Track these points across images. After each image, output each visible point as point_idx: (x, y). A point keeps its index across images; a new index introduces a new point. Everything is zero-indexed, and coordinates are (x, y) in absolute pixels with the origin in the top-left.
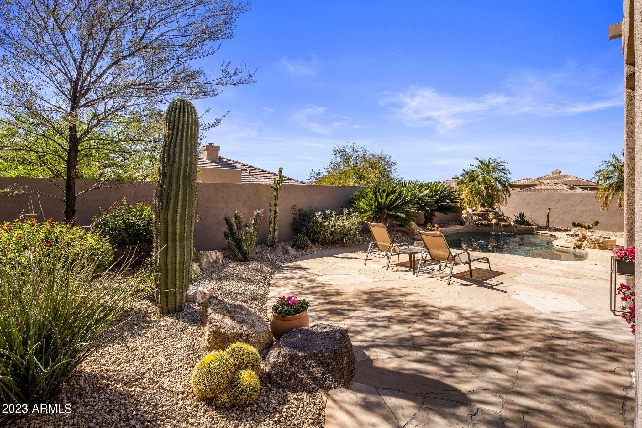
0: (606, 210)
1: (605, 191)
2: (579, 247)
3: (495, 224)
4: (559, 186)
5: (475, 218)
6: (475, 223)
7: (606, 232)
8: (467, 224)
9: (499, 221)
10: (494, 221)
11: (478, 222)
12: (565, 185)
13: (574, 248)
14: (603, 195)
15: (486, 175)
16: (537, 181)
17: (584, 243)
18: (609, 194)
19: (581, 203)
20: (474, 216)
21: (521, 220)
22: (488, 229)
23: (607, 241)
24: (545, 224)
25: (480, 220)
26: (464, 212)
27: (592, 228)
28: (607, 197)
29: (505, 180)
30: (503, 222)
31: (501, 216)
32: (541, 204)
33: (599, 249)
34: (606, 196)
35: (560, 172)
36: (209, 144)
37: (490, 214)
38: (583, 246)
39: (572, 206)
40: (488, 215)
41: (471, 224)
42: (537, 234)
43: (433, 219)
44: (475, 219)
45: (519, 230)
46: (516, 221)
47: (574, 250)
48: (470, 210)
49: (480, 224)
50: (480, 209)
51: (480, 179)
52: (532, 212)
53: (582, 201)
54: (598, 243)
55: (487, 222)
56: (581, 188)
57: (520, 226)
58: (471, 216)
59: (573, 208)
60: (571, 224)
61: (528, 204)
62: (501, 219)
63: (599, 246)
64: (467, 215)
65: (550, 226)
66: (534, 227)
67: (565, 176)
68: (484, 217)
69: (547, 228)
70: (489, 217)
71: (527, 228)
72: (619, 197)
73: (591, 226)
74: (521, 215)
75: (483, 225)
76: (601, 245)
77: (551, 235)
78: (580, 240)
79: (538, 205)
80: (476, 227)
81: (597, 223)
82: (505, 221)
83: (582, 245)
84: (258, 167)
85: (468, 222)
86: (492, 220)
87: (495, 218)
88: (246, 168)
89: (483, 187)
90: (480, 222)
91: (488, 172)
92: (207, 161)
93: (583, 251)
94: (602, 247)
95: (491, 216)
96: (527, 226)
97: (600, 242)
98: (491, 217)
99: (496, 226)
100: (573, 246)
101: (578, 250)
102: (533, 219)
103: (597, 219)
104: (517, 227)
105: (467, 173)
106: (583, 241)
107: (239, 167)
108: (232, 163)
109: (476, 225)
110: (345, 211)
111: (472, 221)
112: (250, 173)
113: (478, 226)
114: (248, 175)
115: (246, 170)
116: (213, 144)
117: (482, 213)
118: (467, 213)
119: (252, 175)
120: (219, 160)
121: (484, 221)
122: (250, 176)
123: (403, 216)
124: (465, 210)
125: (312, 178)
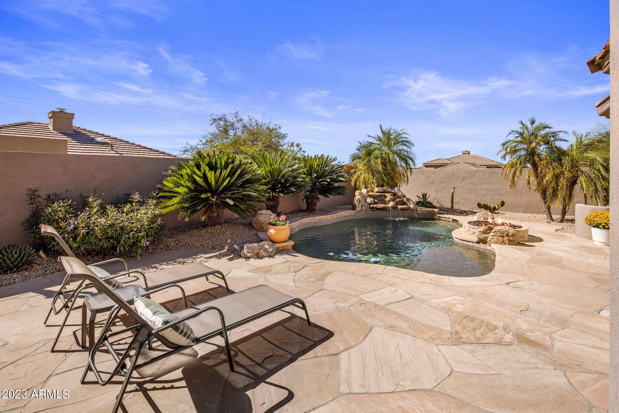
0: (513, 187)
1: (512, 167)
2: (483, 241)
3: (392, 207)
4: (467, 165)
5: (369, 200)
6: (370, 207)
7: (512, 213)
8: (358, 209)
9: (397, 203)
10: (391, 204)
11: (372, 206)
12: (473, 165)
13: (478, 242)
14: (510, 170)
15: (385, 149)
16: (449, 161)
17: (490, 236)
18: (516, 170)
19: (487, 181)
20: (368, 198)
21: (424, 202)
22: (383, 213)
23: (518, 231)
24: (449, 206)
25: (375, 203)
26: (357, 193)
27: (498, 208)
28: (515, 173)
29: (406, 154)
30: (402, 205)
31: (400, 198)
32: (446, 183)
33: (509, 244)
34: (512, 172)
35: (469, 152)
36: (58, 110)
37: (387, 195)
38: (488, 240)
39: (477, 184)
40: (385, 197)
41: (364, 208)
42: (439, 219)
43: (316, 204)
44: (369, 202)
45: (419, 214)
46: (418, 203)
47: (477, 245)
48: (364, 191)
49: (376, 208)
50: (376, 190)
51: (377, 152)
52: (437, 191)
53: (488, 178)
54: (508, 236)
55: (382, 206)
56: (487, 167)
57: (421, 209)
58: (364, 198)
59: (479, 187)
60: (476, 205)
61: (433, 183)
62: (400, 201)
63: (509, 240)
64: (360, 197)
65: (455, 207)
66: (436, 210)
67: (474, 156)
68: (380, 198)
69: (452, 210)
70: (386, 199)
71: (428, 212)
72: (527, 173)
73: (497, 207)
74: (424, 196)
75: (378, 209)
76: (511, 238)
77: (454, 220)
78: (485, 232)
79: (443, 183)
80: (370, 211)
81: (503, 204)
82: (404, 203)
83: (487, 238)
85: (360, 206)
86: (389, 202)
87: (393, 200)
89: (379, 163)
90: (375, 206)
91: (389, 145)
92: (52, 131)
93: (488, 248)
94: (512, 241)
95: (389, 197)
96: (428, 209)
97: (510, 234)
98: (388, 199)
99: (394, 210)
100: (475, 239)
101: (482, 246)
102: (437, 199)
103: (502, 199)
104: (417, 210)
105: (364, 147)
106: (488, 233)
107: (99, 139)
108: (92, 136)
109: (370, 210)
110: (137, 197)
111: (366, 204)
112: (112, 148)
113: (372, 210)
114: (109, 150)
115: (108, 144)
116: (64, 111)
117: (379, 194)
118: (361, 194)
119: (116, 150)
120: (74, 131)
121: (379, 205)
122: (112, 152)
123: (231, 203)
124: (359, 191)
125: (187, 153)
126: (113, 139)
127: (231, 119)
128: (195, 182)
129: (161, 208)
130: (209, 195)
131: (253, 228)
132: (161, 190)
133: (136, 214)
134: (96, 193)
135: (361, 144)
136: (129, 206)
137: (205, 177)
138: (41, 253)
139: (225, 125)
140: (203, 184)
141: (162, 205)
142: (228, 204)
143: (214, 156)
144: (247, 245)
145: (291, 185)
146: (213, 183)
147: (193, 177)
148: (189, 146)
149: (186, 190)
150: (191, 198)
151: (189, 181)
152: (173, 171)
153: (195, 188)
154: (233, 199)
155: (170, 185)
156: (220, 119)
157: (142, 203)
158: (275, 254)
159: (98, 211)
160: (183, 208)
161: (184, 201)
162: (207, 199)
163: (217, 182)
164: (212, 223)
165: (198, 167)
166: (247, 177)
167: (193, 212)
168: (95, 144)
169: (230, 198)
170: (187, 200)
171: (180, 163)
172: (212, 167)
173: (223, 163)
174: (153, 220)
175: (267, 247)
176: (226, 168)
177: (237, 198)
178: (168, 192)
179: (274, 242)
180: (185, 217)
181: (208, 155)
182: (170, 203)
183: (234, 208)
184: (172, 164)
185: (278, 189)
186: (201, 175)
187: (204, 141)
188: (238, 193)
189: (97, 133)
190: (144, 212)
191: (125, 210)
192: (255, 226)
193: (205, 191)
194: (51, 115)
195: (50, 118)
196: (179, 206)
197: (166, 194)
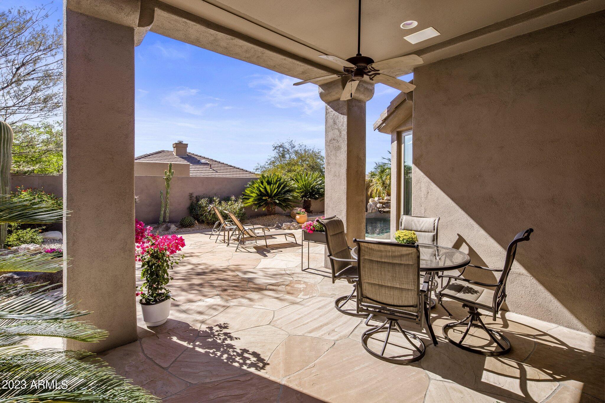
5: (378, 205)
6: (378, 210)
11: (380, 209)
25: (384, 208)
26: (370, 200)
36: (179, 142)
41: (374, 211)
44: (379, 207)
48: (376, 199)
49: (382, 211)
50: (385, 198)
55: (388, 210)
58: (375, 203)
64: (372, 203)
75: (384, 212)
80: (378, 214)
84: (218, 160)
85: (371, 210)
88: (209, 163)
90: (382, 209)
92: (176, 158)
107: (203, 161)
108: (198, 158)
109: (378, 212)
110: (233, 198)
111: (376, 208)
112: (210, 167)
113: (380, 213)
114: (209, 168)
115: (208, 164)
116: (182, 142)
117: (387, 201)
118: (373, 201)
119: (213, 168)
120: (188, 155)
121: (386, 209)
122: (211, 170)
123: (278, 202)
124: (372, 199)
125: (258, 170)
126: (211, 160)
127: (287, 146)
128: (260, 191)
129: (244, 204)
130: (267, 198)
131: (291, 217)
132: (244, 195)
133: (233, 206)
134: (216, 195)
135: (377, 164)
136: (230, 202)
137: (265, 188)
138: (196, 221)
139: (283, 151)
140: (264, 192)
141: (245, 202)
142: (276, 202)
143: (270, 177)
144: (285, 223)
145: (316, 194)
146: (269, 192)
147: (259, 188)
148: (259, 166)
149: (256, 195)
150: (258, 199)
151: (257, 190)
152: (250, 185)
153: (260, 194)
154: (279, 200)
155: (248, 192)
156: (280, 146)
157: (236, 201)
158: (298, 229)
159: (218, 203)
160: (254, 204)
161: (255, 200)
162: (266, 200)
163: (271, 191)
164: (270, 213)
165: (262, 183)
166: (288, 188)
167: (259, 207)
168: (200, 164)
169: (277, 199)
170: (256, 200)
171: (253, 181)
172: (269, 183)
173: (275, 181)
174: (241, 209)
175: (295, 225)
176: (276, 184)
177: (282, 200)
178: (247, 196)
179: (298, 223)
180: (255, 209)
181: (267, 176)
182: (248, 201)
183: (279, 205)
184: (249, 181)
185: (308, 196)
186: (263, 187)
187: (269, 162)
188: (282, 197)
189: (201, 157)
190: (237, 205)
191: (229, 204)
192: (292, 216)
193: (265, 196)
194: (175, 146)
195: (174, 147)
196: (252, 203)
197: (247, 197)
